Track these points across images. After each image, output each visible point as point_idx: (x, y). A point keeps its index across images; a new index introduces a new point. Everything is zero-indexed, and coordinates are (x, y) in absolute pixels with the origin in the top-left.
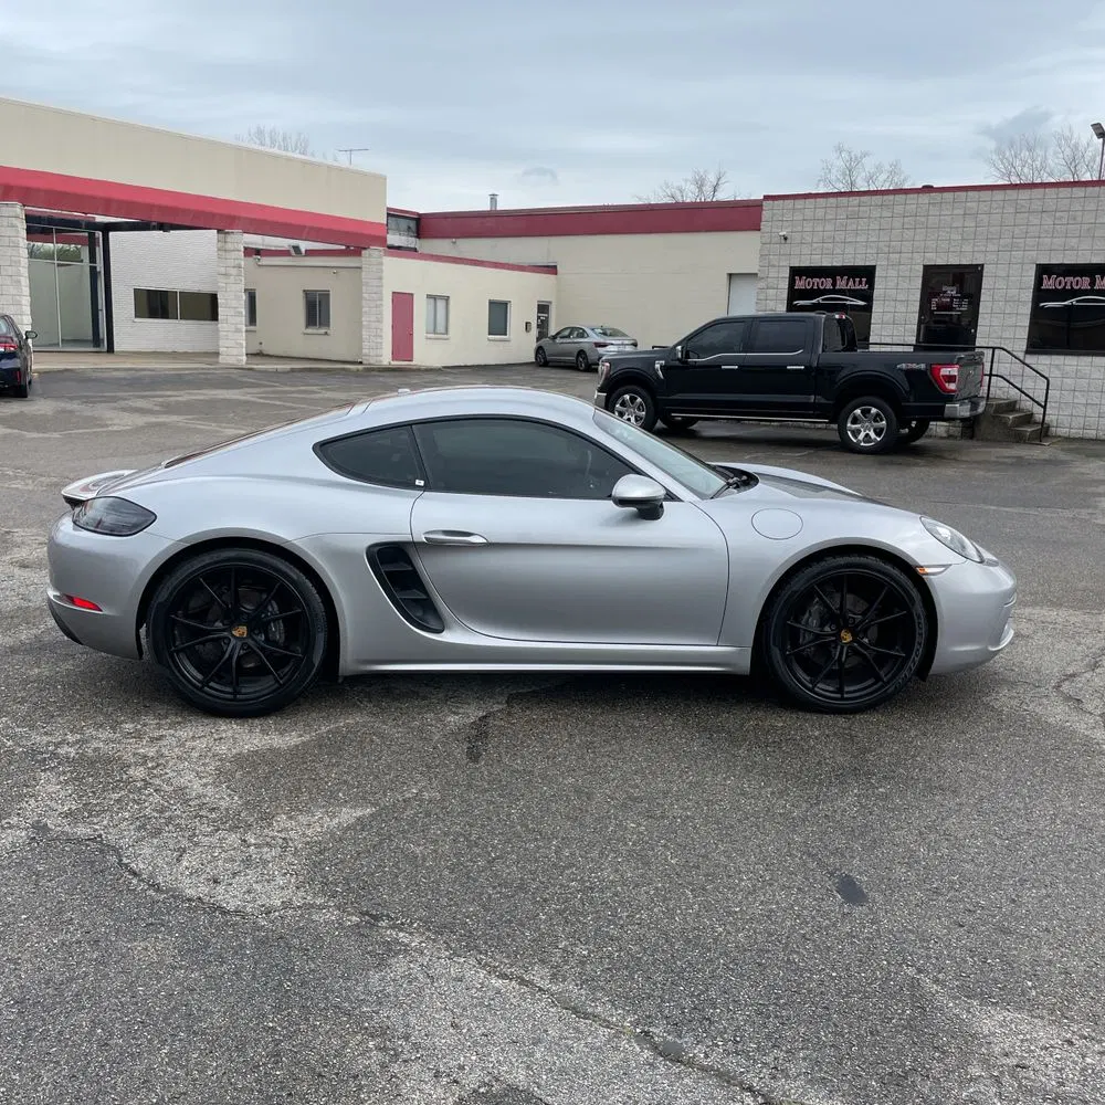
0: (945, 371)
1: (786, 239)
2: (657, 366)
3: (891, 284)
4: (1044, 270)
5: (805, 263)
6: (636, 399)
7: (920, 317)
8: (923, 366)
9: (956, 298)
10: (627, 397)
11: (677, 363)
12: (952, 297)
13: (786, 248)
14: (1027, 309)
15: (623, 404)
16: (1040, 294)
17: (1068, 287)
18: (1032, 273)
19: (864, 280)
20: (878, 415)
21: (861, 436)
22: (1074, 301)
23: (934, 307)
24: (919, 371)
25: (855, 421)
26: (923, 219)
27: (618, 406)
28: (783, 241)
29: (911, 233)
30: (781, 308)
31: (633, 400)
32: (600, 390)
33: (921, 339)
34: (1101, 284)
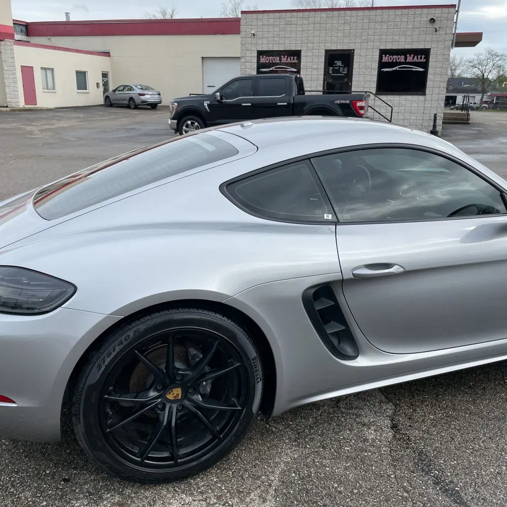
0: (359, 104)
1: (254, 35)
2: (206, 104)
3: (309, 60)
4: (383, 52)
5: (265, 48)
6: (194, 123)
7: (324, 77)
8: (348, 102)
9: (342, 67)
10: (189, 122)
11: (217, 103)
12: (339, 67)
13: (254, 40)
14: (375, 73)
15: (187, 126)
16: (382, 65)
17: (394, 61)
18: (377, 53)
19: (295, 57)
22: (397, 68)
23: (331, 72)
24: (346, 104)
26: (324, 25)
27: (184, 127)
28: (253, 36)
29: (318, 32)
30: (254, 73)
31: (192, 124)
32: (173, 119)
33: (325, 89)
34: (410, 59)
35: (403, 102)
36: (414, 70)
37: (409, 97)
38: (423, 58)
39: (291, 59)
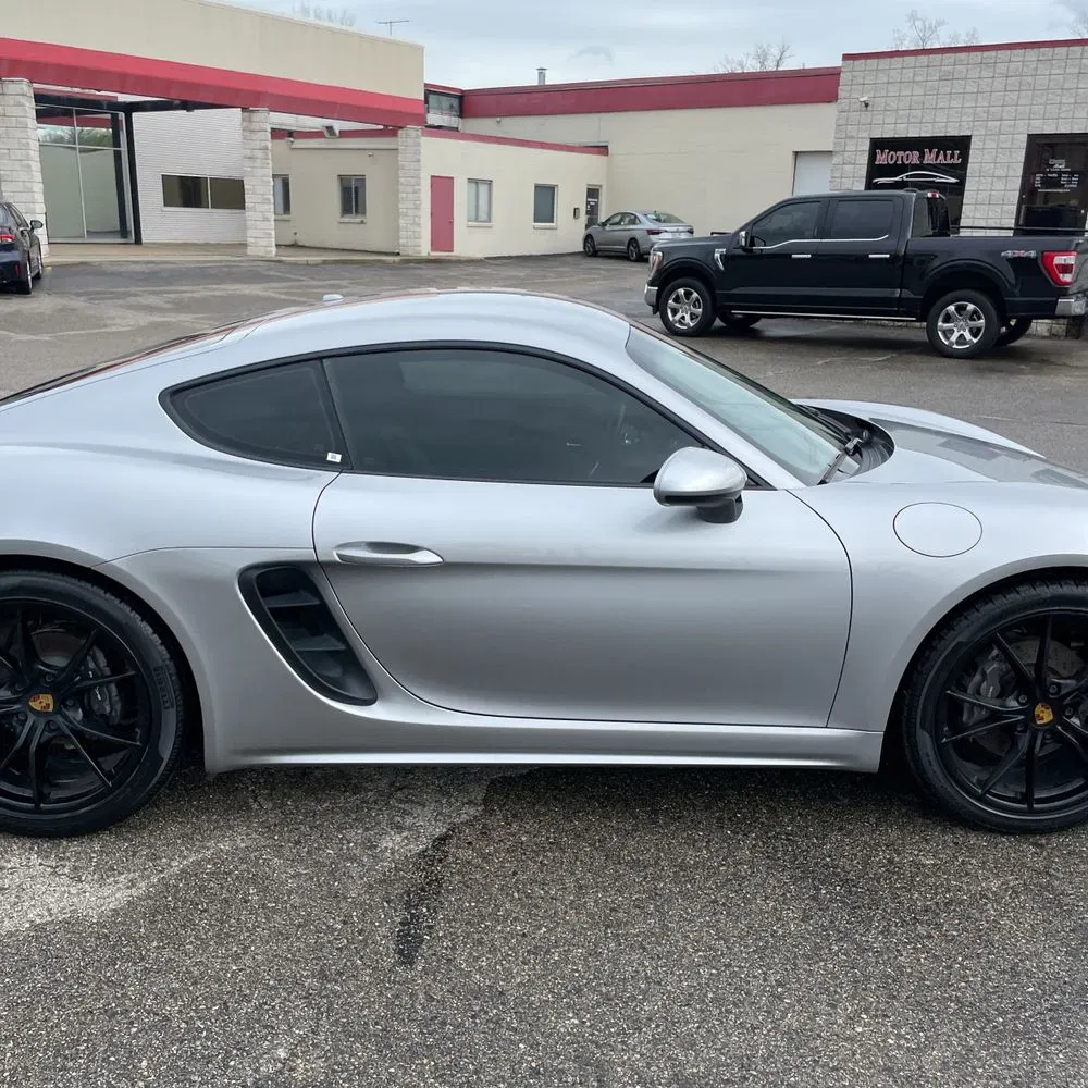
0: (1059, 260)
1: (867, 105)
2: (717, 255)
3: (989, 158)
5: (889, 133)
6: (691, 293)
7: (1020, 196)
8: (1032, 254)
9: (1065, 172)
10: (681, 291)
11: (740, 252)
12: (1060, 173)
13: (866, 117)
15: (677, 300)
19: (957, 152)
20: (975, 312)
21: (954, 338)
23: (1038, 184)
24: (1028, 258)
25: (948, 319)
26: (1030, 79)
27: (670, 302)
28: (864, 109)
29: (1014, 96)
30: (859, 187)
31: (688, 295)
32: (651, 284)
33: (1021, 222)
39: (945, 155)
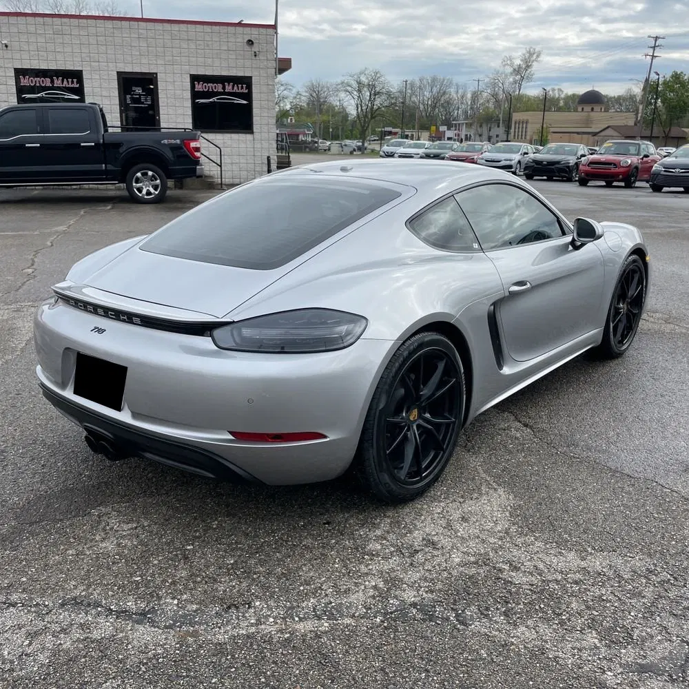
0: (193, 144)
1: (6, 46)
3: (96, 84)
4: (195, 79)
5: (26, 65)
7: (120, 109)
9: (143, 95)
12: (140, 95)
13: (8, 54)
14: (189, 104)
16: (195, 95)
17: (211, 90)
18: (188, 80)
19: (75, 80)
21: (144, 192)
22: (214, 99)
23: (129, 101)
26: (111, 39)
28: (5, 48)
29: (104, 48)
30: (13, 101)
33: (124, 123)
34: (229, 88)
35: (229, 142)
36: (235, 102)
37: (235, 136)
38: (244, 88)
39: (68, 82)
